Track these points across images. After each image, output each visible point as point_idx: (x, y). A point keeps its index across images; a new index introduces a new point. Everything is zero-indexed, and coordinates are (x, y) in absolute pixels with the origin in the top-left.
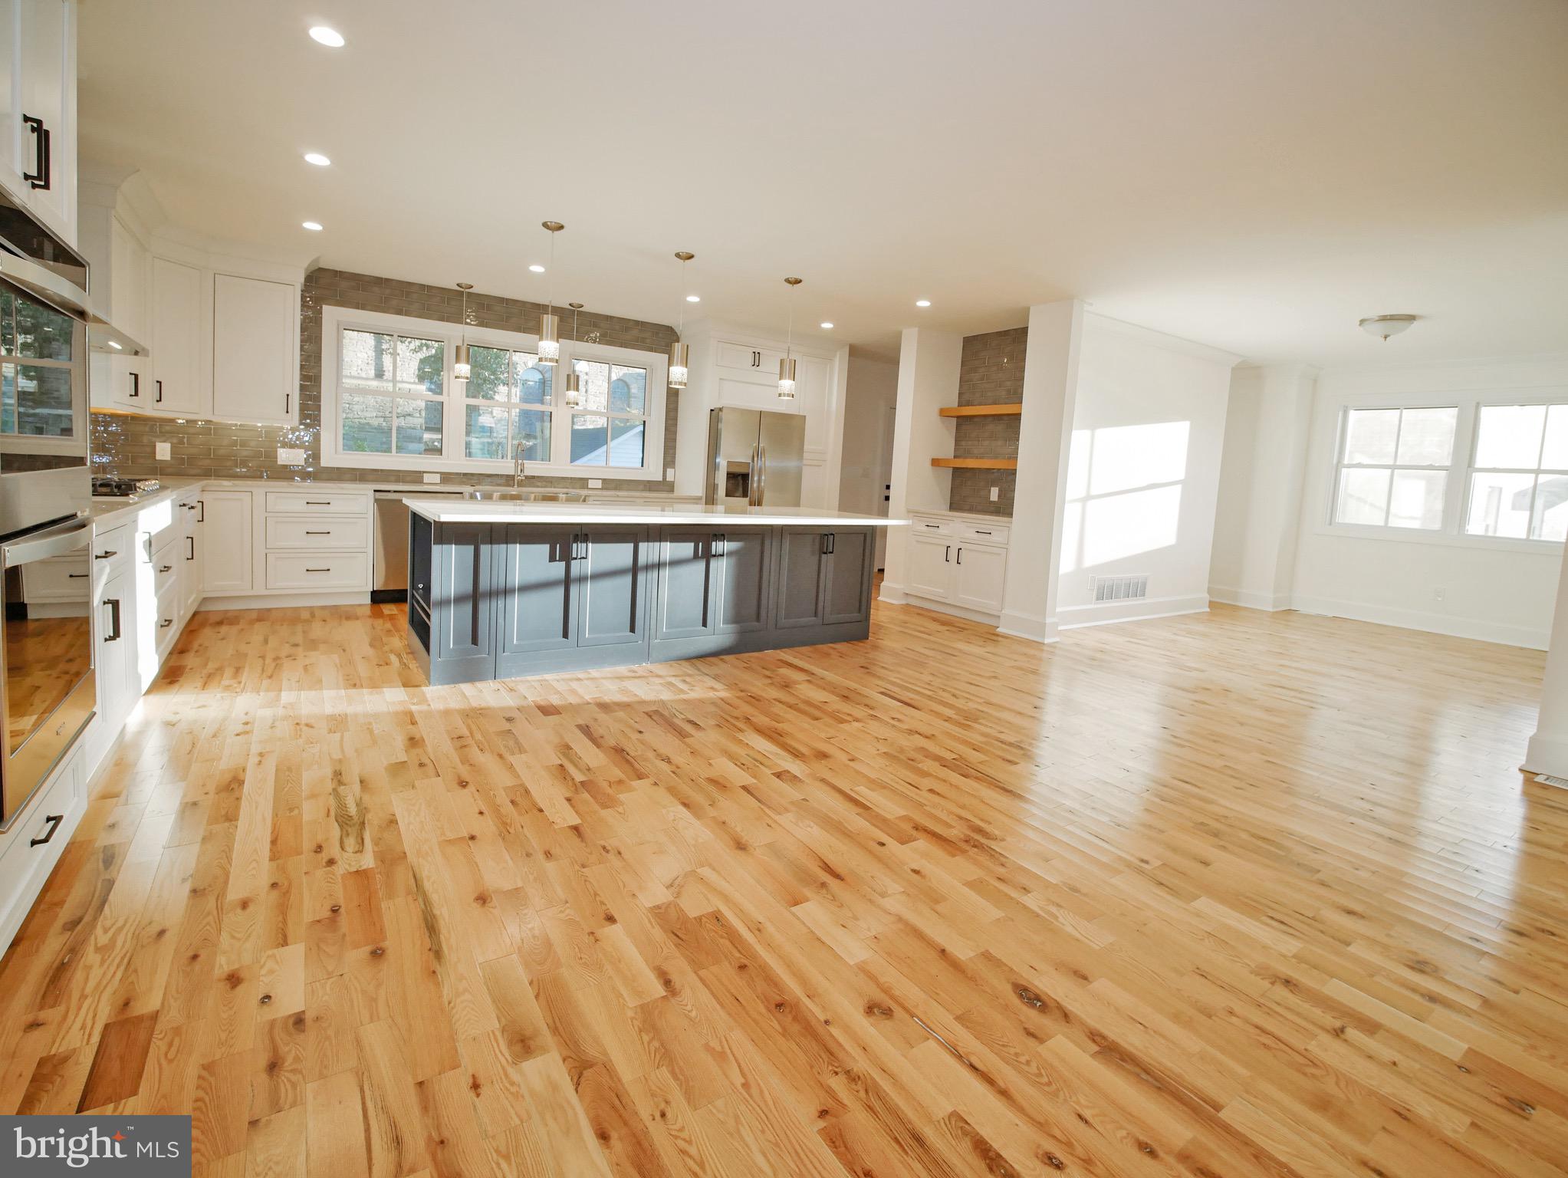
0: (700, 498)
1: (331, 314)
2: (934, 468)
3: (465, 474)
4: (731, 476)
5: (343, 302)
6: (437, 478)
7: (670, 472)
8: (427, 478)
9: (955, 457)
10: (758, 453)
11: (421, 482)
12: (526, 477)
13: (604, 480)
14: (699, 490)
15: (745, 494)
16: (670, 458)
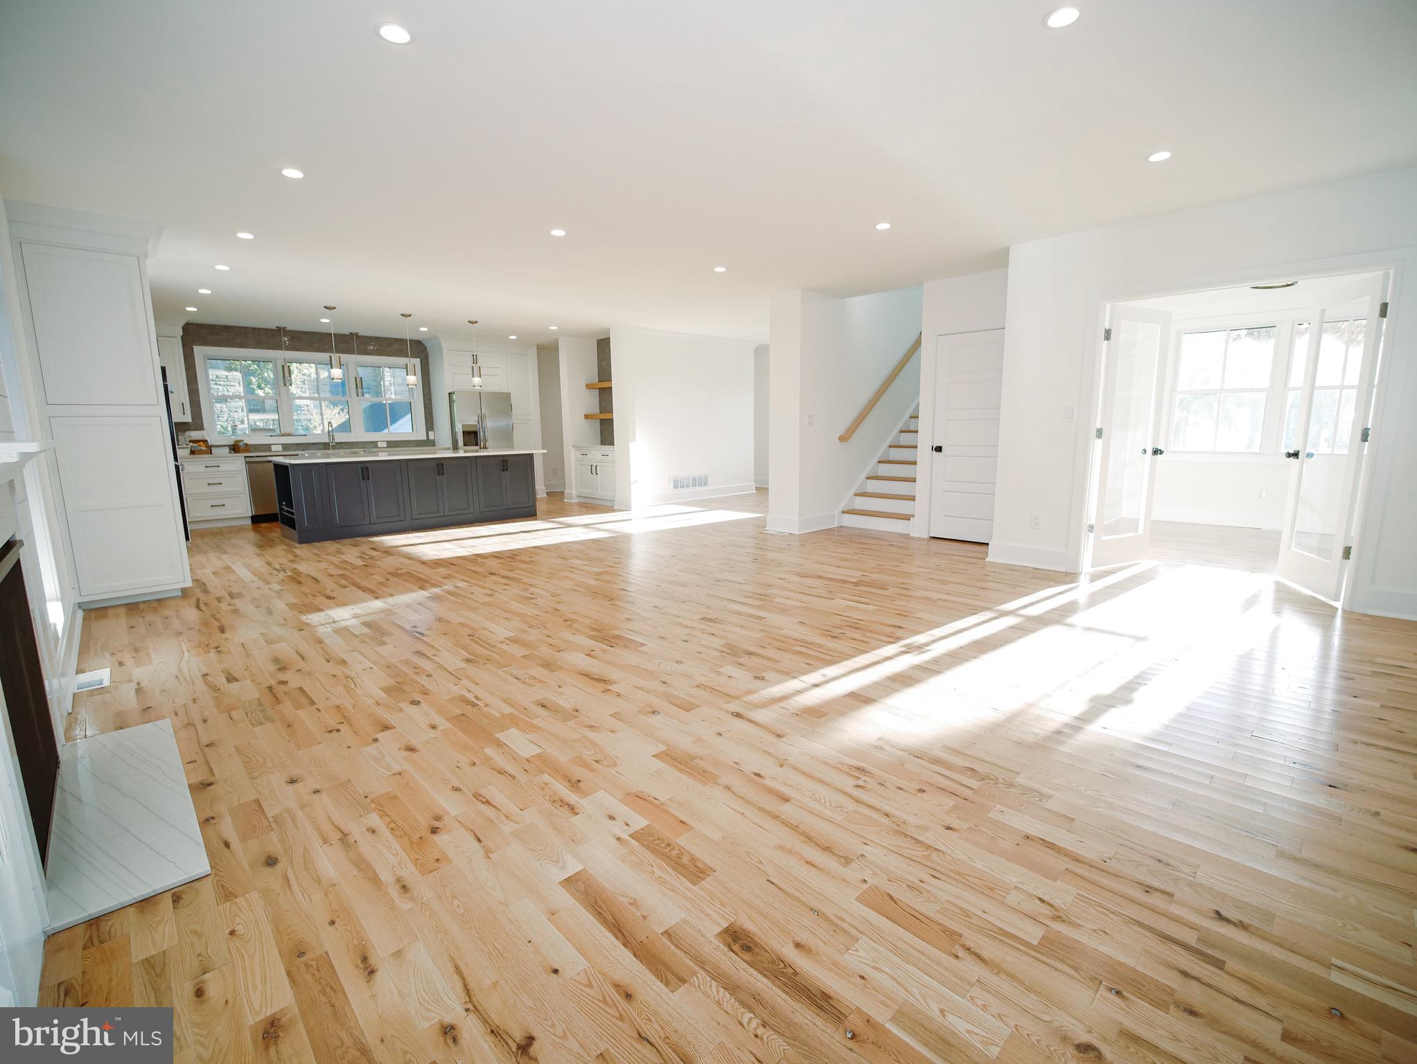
0: (449, 449)
1: (199, 351)
2: (589, 420)
3: (297, 444)
4: (465, 433)
5: (205, 343)
6: (280, 448)
7: (431, 433)
8: (274, 448)
9: (600, 413)
10: (481, 418)
11: (270, 451)
12: (337, 443)
13: (388, 442)
14: (449, 444)
15: (477, 445)
16: (430, 424)
